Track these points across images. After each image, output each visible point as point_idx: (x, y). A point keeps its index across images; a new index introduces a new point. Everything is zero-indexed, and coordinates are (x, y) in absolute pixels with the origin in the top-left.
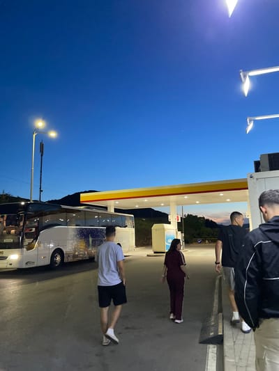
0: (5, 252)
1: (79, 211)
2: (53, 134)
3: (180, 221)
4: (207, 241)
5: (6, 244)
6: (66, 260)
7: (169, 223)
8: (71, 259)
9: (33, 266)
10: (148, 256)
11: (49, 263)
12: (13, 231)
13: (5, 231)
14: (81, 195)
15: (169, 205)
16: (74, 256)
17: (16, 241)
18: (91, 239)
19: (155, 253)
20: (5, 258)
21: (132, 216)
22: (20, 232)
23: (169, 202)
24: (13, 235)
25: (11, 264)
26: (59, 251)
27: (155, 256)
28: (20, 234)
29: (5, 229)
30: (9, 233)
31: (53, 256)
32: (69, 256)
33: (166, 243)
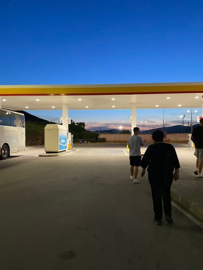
3: (70, 123)
4: (85, 142)
7: (61, 124)
10: (40, 156)
19: (47, 153)
21: (23, 114)
27: (48, 156)
33: (59, 144)
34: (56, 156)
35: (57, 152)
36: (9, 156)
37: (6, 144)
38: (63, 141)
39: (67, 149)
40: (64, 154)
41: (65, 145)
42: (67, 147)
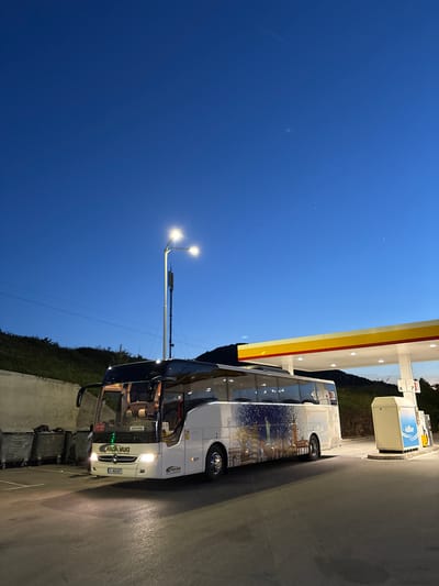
0: (133, 448)
1: (243, 373)
2: (194, 251)
3: (419, 391)
5: (133, 433)
6: (230, 464)
7: (401, 395)
8: (238, 462)
9: (178, 475)
10: (369, 457)
11: (204, 470)
12: (142, 411)
13: (129, 411)
14: (239, 347)
15: (397, 362)
16: (244, 456)
17: (150, 429)
18: (268, 426)
19: (381, 451)
20: (132, 459)
21: (333, 382)
22: (156, 413)
23: (397, 355)
24: (142, 418)
25: (142, 471)
26: (218, 448)
28: (154, 417)
29: (129, 408)
30: (136, 414)
31: (209, 457)
32: (234, 457)
33: (403, 434)
34: (400, 458)
35: (400, 452)
36: (320, 457)
37: (314, 434)
38: (410, 429)
39: (420, 447)
40: (414, 456)
41: (415, 437)
42: (420, 441)
